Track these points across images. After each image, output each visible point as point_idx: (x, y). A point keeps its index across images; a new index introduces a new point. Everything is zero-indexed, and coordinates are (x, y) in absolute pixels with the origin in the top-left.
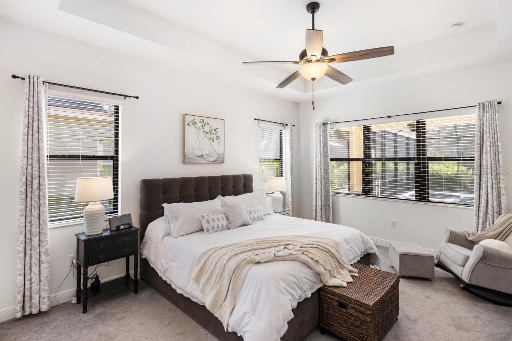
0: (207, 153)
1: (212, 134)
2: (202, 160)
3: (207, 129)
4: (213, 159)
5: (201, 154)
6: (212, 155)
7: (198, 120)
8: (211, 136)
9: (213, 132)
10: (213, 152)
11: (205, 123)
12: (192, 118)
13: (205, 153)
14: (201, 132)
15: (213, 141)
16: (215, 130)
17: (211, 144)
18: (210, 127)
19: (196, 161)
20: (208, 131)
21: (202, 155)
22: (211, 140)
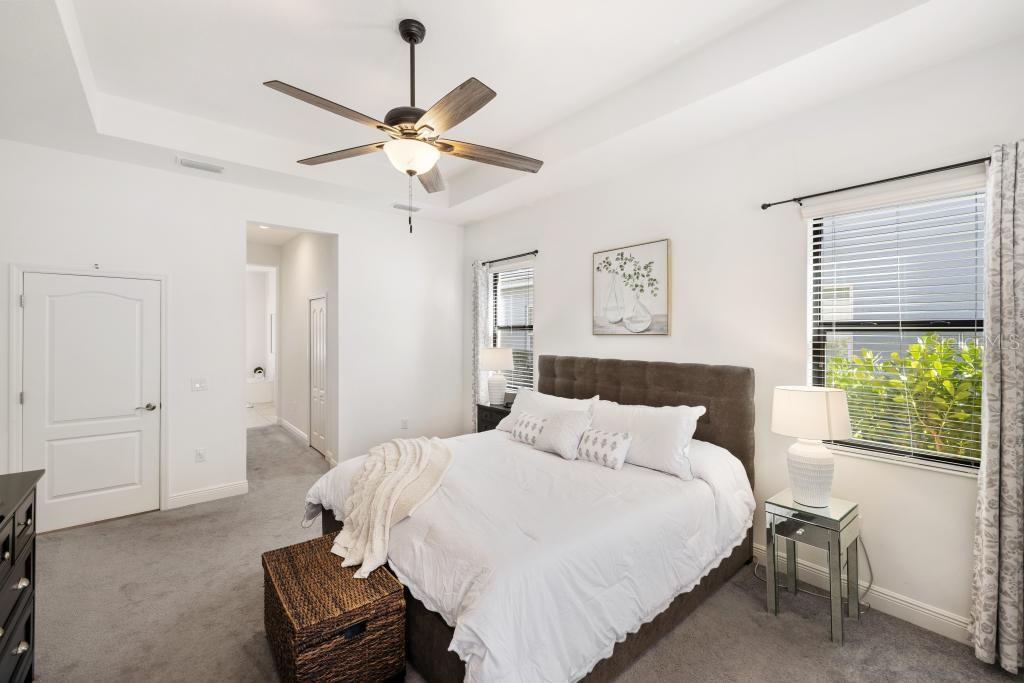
0: (630, 315)
1: (640, 277)
2: (621, 330)
3: (629, 269)
4: (641, 327)
5: (619, 319)
6: (641, 319)
7: (613, 256)
8: (638, 282)
9: (643, 271)
10: (643, 313)
11: (626, 259)
12: (602, 257)
13: (626, 315)
14: (619, 278)
15: (642, 290)
16: (645, 268)
17: (638, 297)
18: (636, 263)
19: (609, 332)
20: (632, 273)
21: (621, 320)
22: (639, 288)
